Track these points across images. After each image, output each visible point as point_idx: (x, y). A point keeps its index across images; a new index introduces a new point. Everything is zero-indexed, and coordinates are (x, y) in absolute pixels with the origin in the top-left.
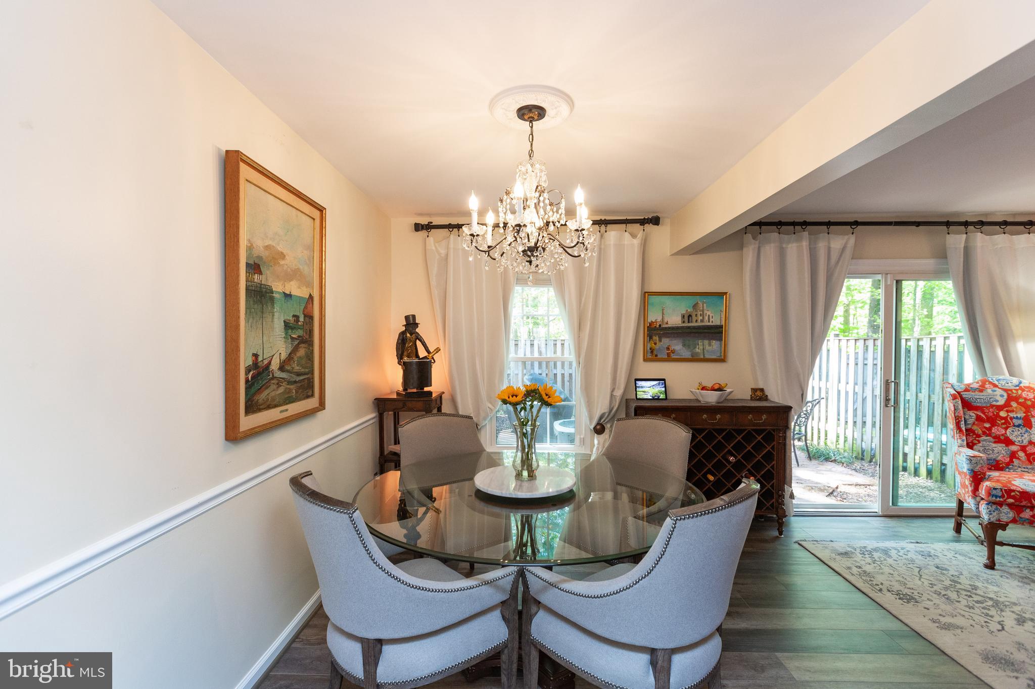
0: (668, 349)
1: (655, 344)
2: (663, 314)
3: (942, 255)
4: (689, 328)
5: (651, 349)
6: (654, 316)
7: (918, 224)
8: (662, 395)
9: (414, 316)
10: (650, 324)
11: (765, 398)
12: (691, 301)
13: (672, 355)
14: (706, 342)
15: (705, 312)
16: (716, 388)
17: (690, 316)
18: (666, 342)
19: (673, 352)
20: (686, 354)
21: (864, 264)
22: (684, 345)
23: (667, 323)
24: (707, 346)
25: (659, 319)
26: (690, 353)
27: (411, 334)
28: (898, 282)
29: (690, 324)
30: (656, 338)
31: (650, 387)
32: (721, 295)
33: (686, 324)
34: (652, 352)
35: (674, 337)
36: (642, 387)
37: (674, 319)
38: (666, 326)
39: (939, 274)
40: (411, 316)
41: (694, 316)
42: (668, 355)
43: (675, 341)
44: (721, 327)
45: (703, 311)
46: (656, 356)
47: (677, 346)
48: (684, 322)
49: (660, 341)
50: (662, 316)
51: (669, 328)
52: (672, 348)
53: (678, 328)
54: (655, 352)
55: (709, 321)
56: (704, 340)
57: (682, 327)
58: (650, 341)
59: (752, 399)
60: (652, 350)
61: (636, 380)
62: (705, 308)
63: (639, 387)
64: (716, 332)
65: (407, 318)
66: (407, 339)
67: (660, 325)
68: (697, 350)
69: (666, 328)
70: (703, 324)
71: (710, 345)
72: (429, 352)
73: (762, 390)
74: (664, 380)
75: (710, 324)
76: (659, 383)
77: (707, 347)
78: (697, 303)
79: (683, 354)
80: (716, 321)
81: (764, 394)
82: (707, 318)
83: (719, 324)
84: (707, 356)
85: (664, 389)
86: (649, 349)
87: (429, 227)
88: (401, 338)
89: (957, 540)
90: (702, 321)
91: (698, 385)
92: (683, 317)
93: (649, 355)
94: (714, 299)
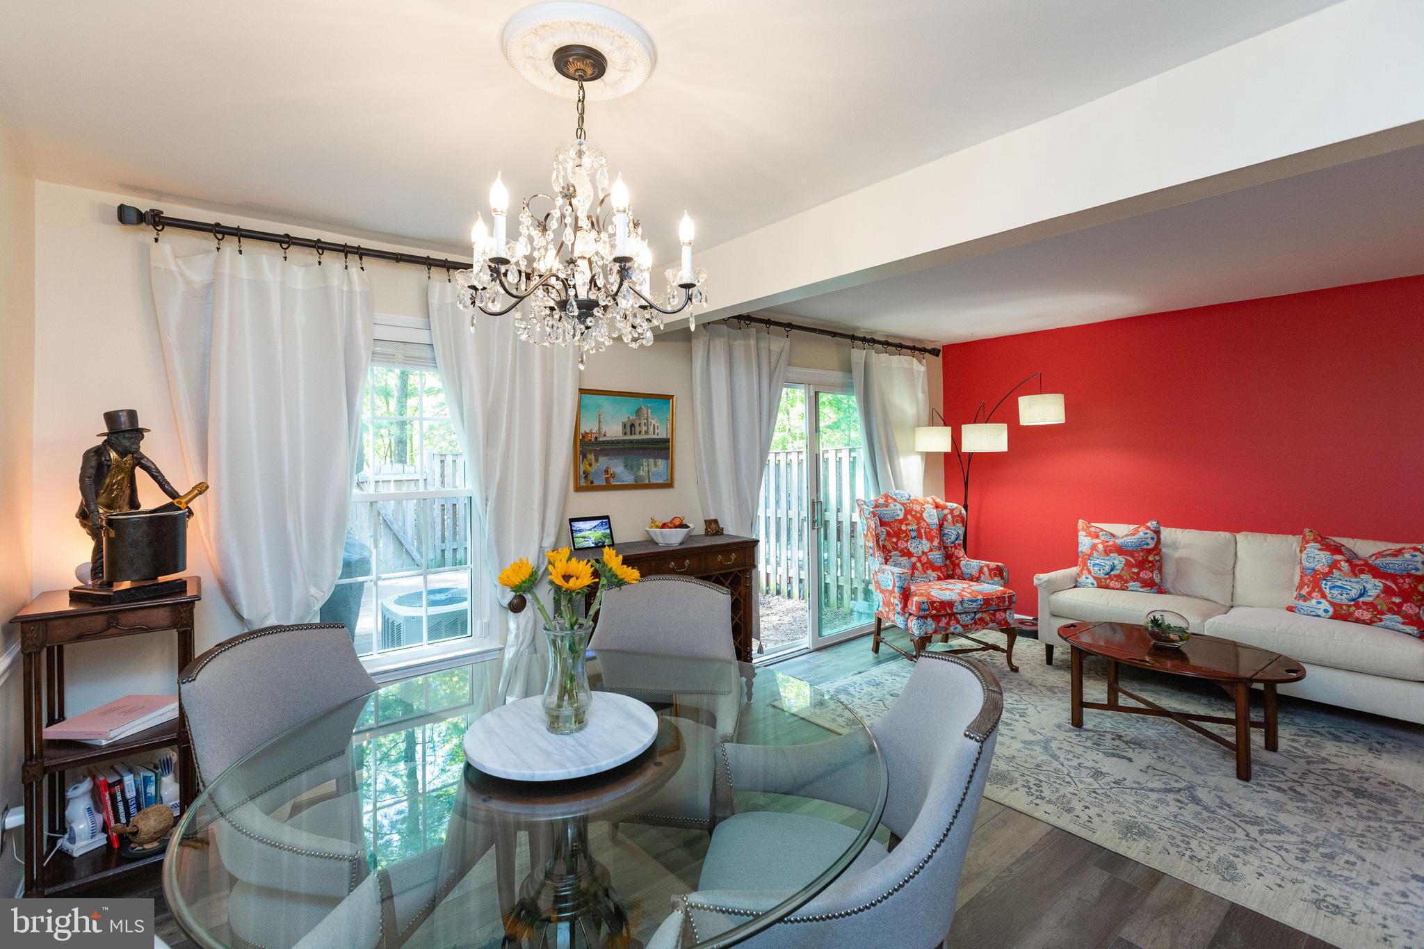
0: (606, 472)
1: (590, 465)
2: (600, 422)
3: (848, 368)
4: (631, 441)
5: (584, 472)
6: (588, 426)
7: (834, 334)
8: (607, 541)
9: (132, 415)
10: (584, 436)
11: (719, 532)
12: (634, 404)
13: (612, 480)
14: (651, 461)
15: (650, 420)
16: (677, 523)
17: (632, 425)
18: (604, 462)
19: (613, 476)
20: (629, 479)
21: (795, 372)
22: (626, 466)
23: (605, 435)
24: (653, 467)
25: (595, 429)
26: (633, 477)
27: (122, 454)
28: (816, 393)
29: (633, 437)
30: (591, 457)
31: (590, 530)
32: (668, 398)
33: (628, 437)
34: (586, 477)
35: (614, 455)
36: (580, 531)
37: (614, 431)
38: (604, 439)
39: (846, 388)
40: (125, 414)
41: (637, 425)
42: (607, 480)
43: (615, 461)
44: (667, 441)
45: (647, 419)
46: (592, 482)
47: (618, 467)
48: (625, 434)
49: (597, 460)
50: (599, 426)
51: (608, 442)
52: (611, 471)
53: (618, 442)
54: (590, 478)
55: (654, 434)
56: (648, 458)
57: (624, 442)
58: (583, 460)
59: (707, 534)
60: (586, 474)
61: (571, 520)
62: (650, 415)
63: (576, 531)
64: (662, 448)
65: (111, 418)
66: (109, 466)
67: (596, 438)
68: (642, 473)
69: (603, 442)
70: (647, 437)
71: (655, 465)
72: (172, 494)
73: (716, 521)
74: (607, 517)
75: (655, 437)
76: (602, 523)
77: (653, 469)
78: (641, 408)
79: (626, 479)
80: (662, 434)
81: (718, 526)
82: (651, 429)
83: (665, 437)
84: (653, 481)
85: (608, 531)
86: (582, 473)
87: (156, 220)
88: (93, 463)
89: (879, 662)
90: (647, 432)
91: (650, 521)
92: (625, 426)
93: (582, 483)
94: (660, 402)
